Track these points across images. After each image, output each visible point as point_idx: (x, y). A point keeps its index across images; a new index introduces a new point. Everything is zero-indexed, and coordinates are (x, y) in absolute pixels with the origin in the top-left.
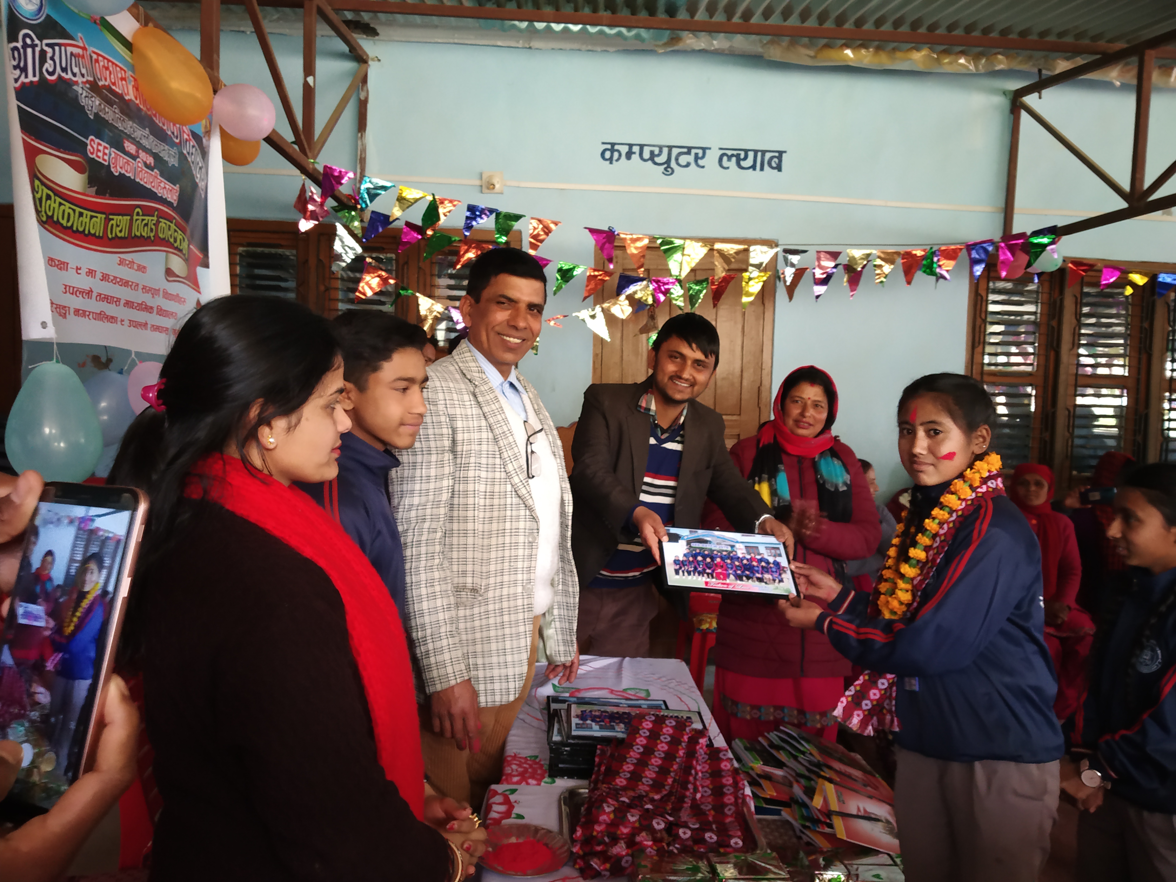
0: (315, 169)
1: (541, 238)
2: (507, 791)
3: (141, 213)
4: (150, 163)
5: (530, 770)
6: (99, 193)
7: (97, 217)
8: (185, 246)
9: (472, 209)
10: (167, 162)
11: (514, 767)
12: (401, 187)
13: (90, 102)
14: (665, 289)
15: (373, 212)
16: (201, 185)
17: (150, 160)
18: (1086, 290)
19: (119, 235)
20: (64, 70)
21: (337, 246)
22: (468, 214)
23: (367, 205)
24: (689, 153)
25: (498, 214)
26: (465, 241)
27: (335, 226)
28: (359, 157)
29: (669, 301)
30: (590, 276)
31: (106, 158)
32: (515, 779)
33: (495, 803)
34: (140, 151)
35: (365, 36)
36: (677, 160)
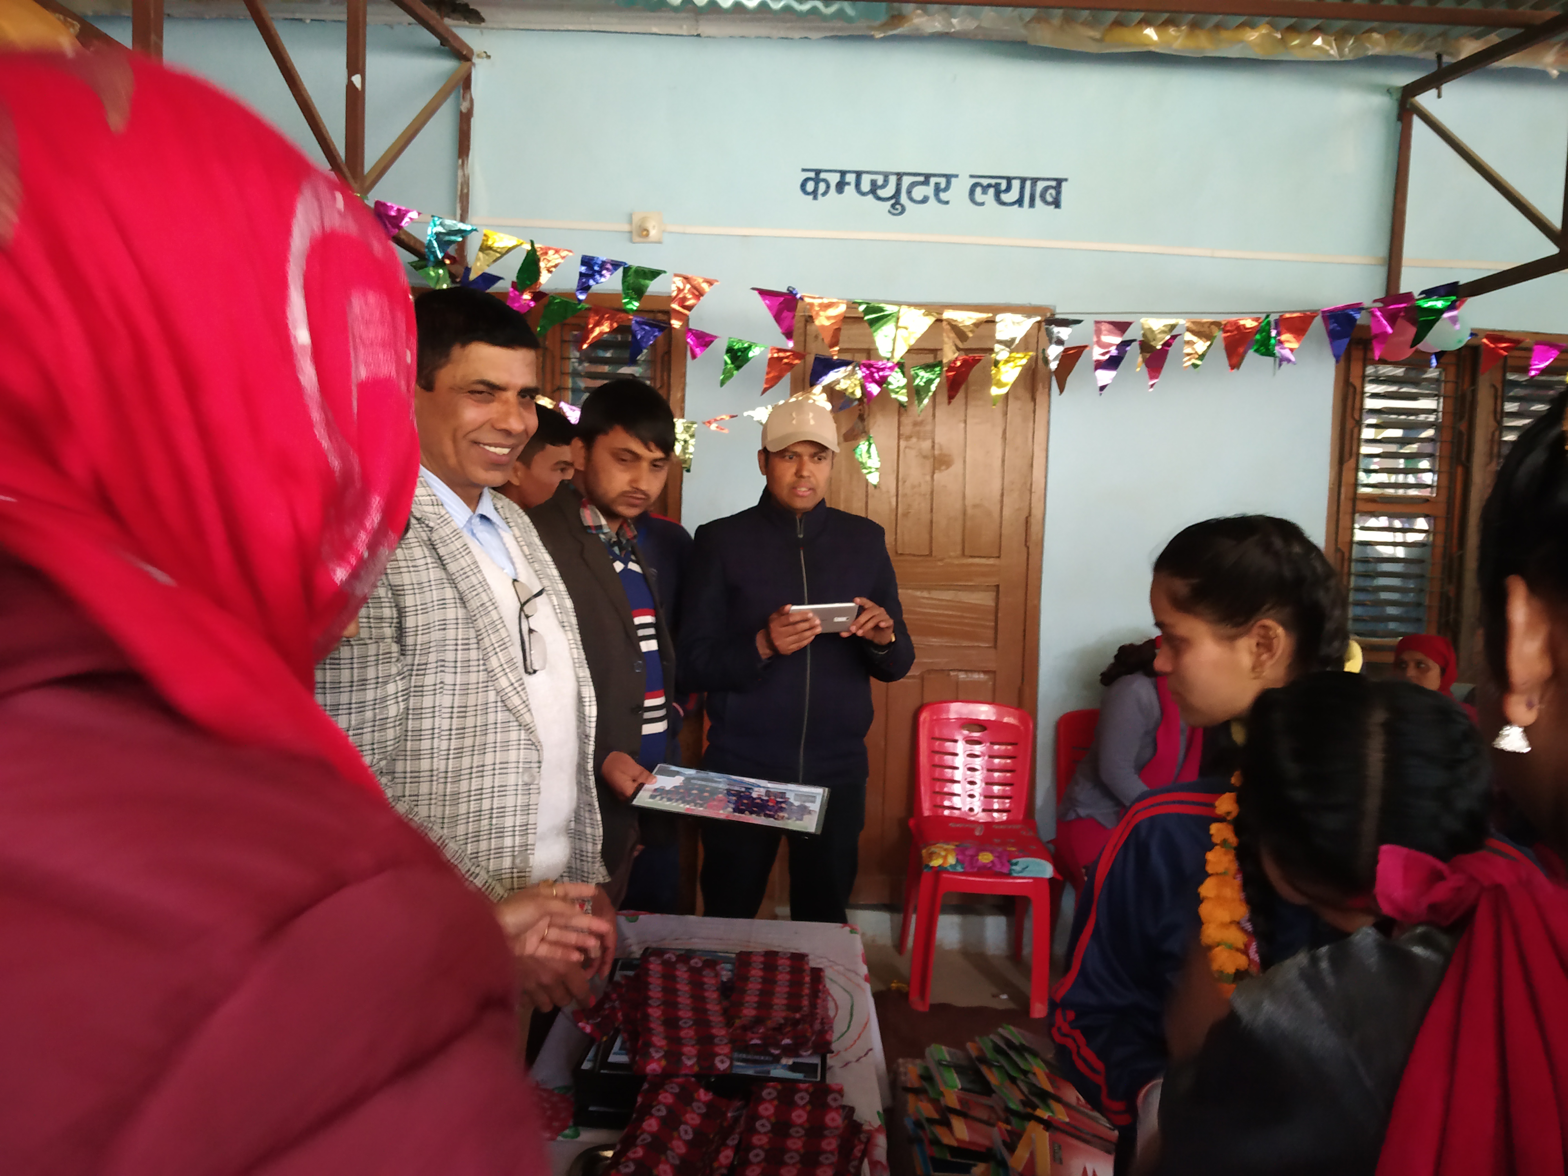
1: (688, 303)
9: (588, 262)
12: (486, 232)
14: (881, 377)
18: (1512, 377)
22: (583, 269)
24: (926, 182)
25: (627, 270)
28: (461, 194)
29: (885, 393)
30: (772, 359)
35: (462, 22)
36: (909, 192)
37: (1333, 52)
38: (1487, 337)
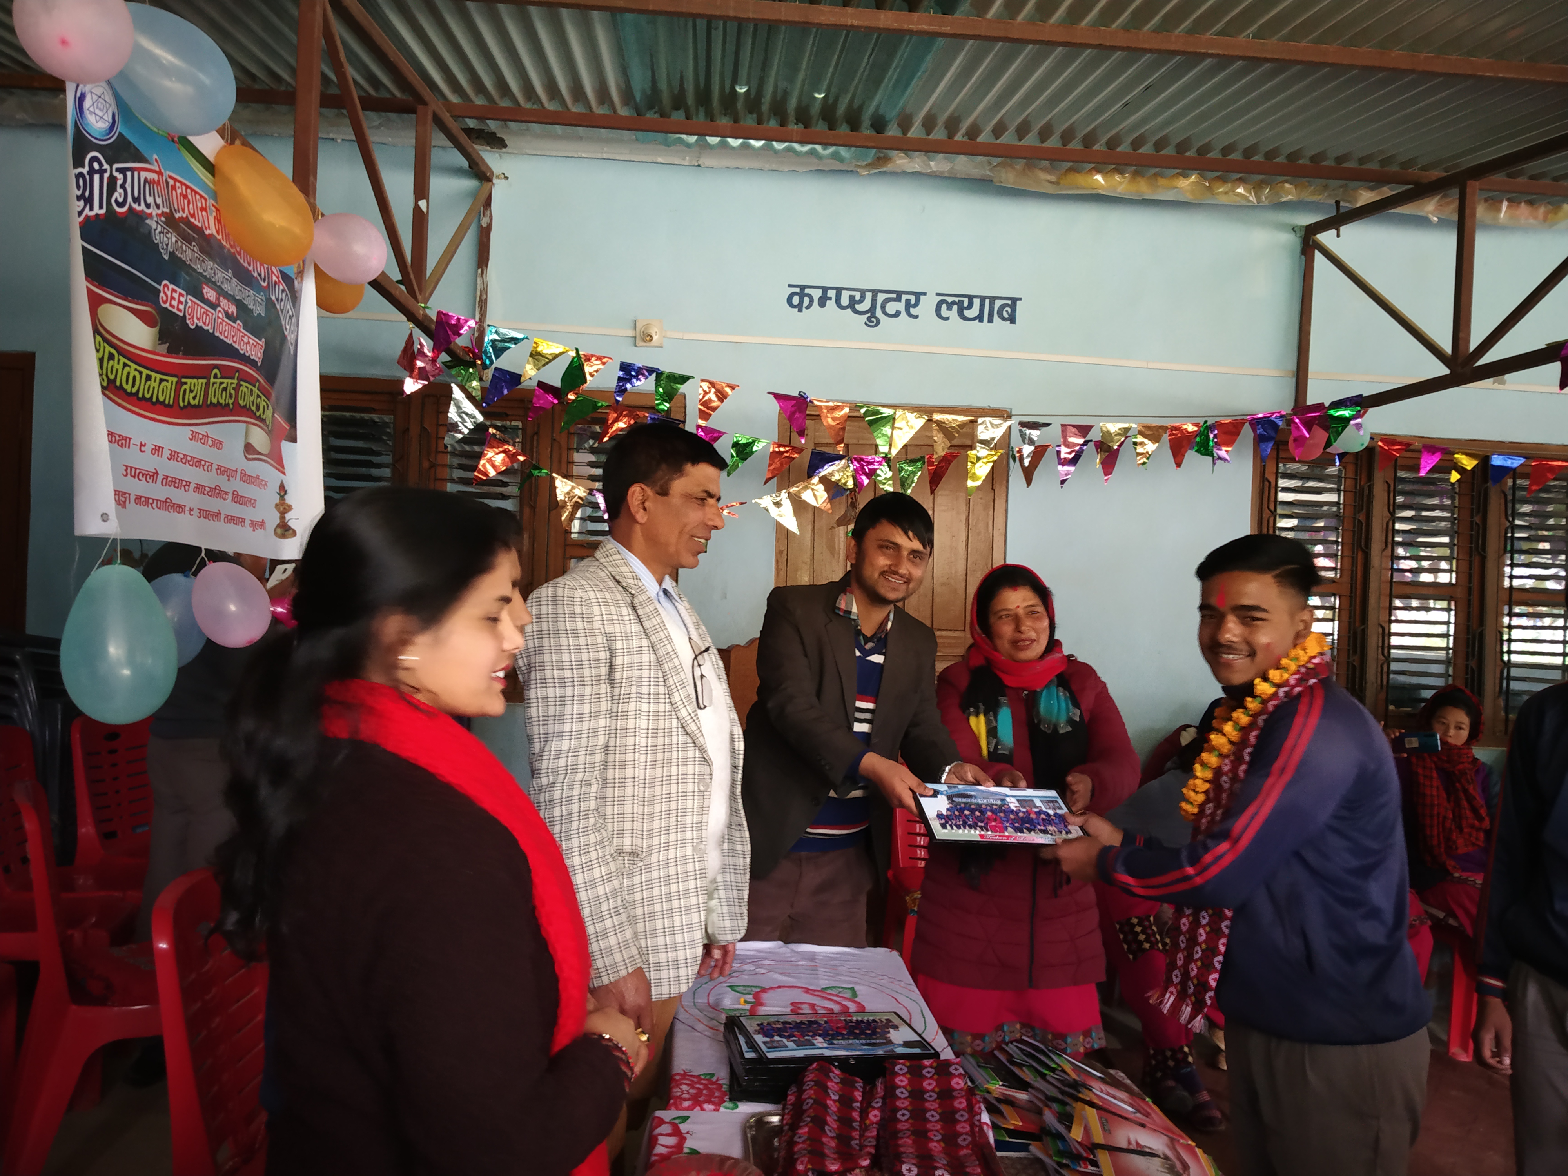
0: (426, 316)
1: (714, 404)
2: (675, 1119)
3: (219, 375)
4: (233, 313)
5: (705, 1092)
6: (171, 352)
7: (167, 381)
8: (268, 414)
9: (625, 367)
10: (251, 311)
11: (684, 1087)
12: (536, 340)
13: (165, 239)
14: (870, 470)
15: (496, 369)
16: (291, 338)
17: (233, 309)
18: (1402, 474)
19: (192, 402)
20: (136, 200)
21: (453, 414)
22: (621, 374)
23: (492, 362)
24: (898, 299)
25: (660, 375)
26: (616, 407)
27: (451, 388)
28: (478, 299)
29: (874, 485)
30: (774, 452)
31: (181, 307)
32: (686, 1104)
33: (661, 1135)
34: (221, 298)
35: (489, 148)
36: (883, 307)
37: (1252, 198)
38: (1381, 441)
